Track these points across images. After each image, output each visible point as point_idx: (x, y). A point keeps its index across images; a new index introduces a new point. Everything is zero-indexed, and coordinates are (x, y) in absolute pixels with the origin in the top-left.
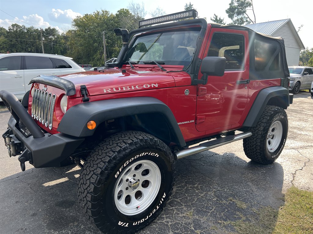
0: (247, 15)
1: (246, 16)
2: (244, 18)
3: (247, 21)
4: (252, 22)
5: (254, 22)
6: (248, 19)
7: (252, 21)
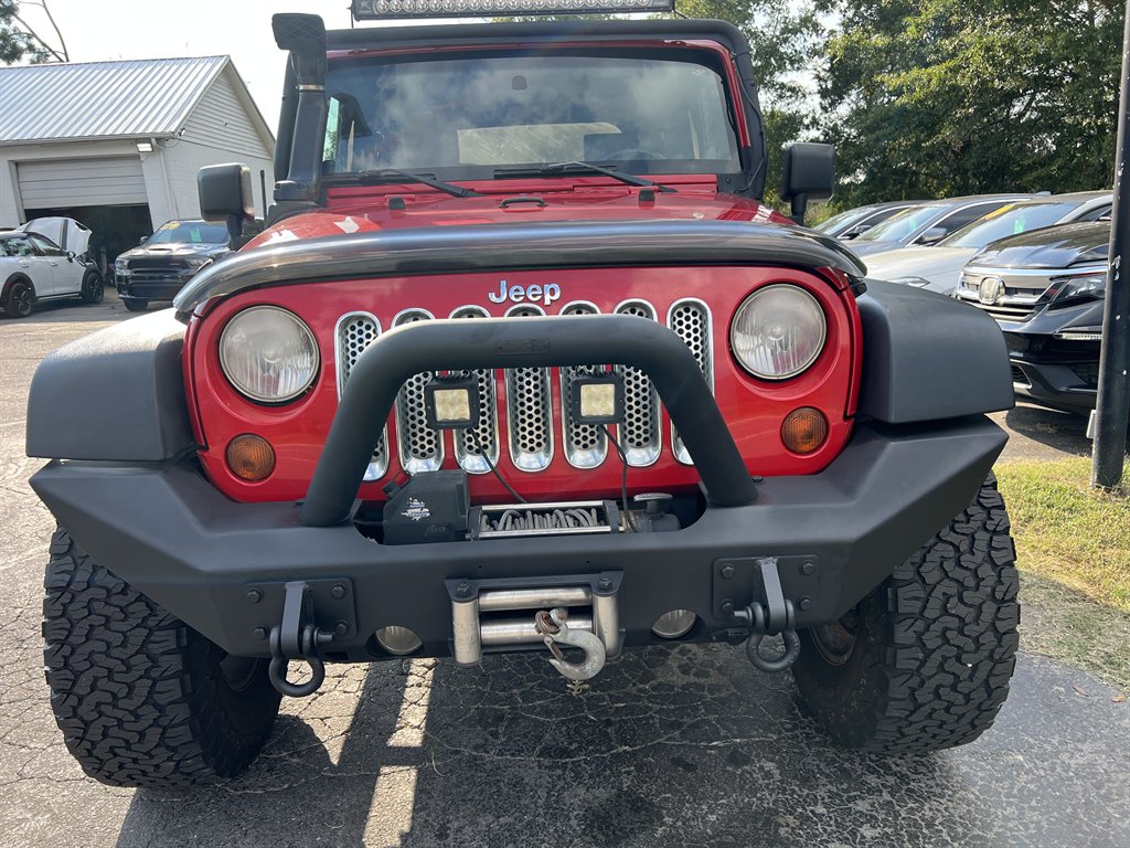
0: (24, 23)
1: (24, 29)
2: (15, 36)
3: (31, 48)
4: (53, 53)
5: (64, 58)
6: (34, 41)
7: (50, 50)
